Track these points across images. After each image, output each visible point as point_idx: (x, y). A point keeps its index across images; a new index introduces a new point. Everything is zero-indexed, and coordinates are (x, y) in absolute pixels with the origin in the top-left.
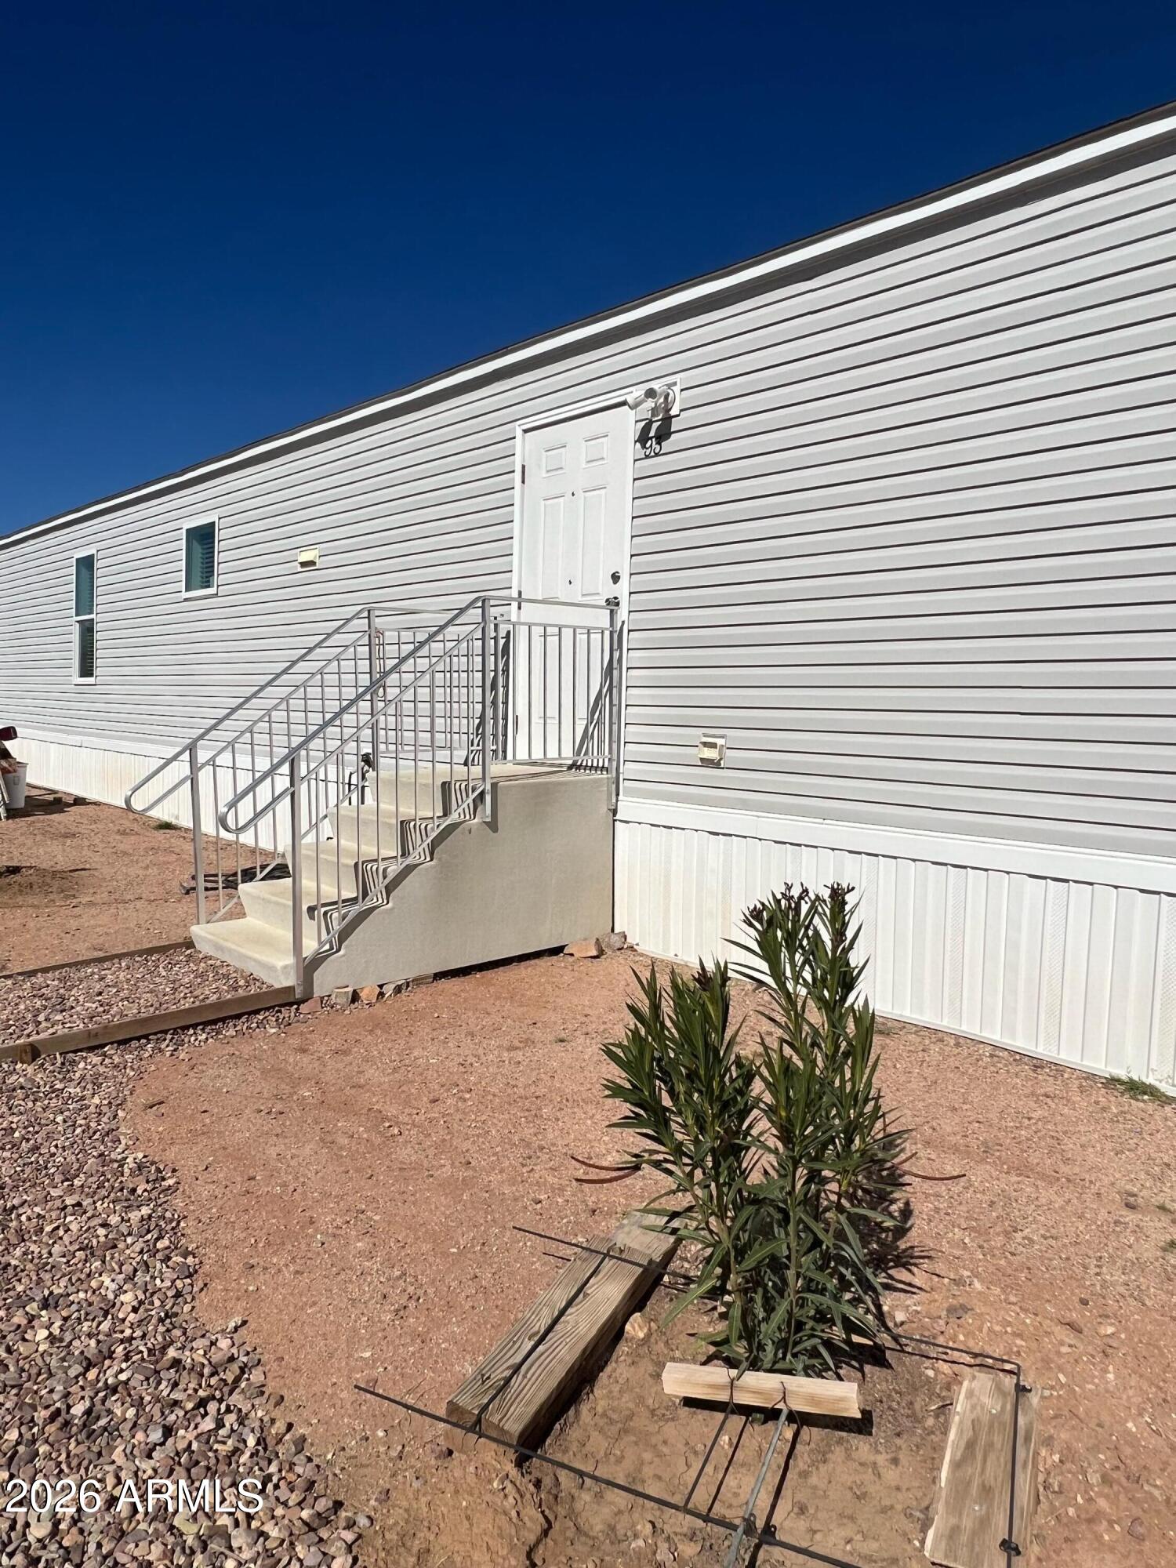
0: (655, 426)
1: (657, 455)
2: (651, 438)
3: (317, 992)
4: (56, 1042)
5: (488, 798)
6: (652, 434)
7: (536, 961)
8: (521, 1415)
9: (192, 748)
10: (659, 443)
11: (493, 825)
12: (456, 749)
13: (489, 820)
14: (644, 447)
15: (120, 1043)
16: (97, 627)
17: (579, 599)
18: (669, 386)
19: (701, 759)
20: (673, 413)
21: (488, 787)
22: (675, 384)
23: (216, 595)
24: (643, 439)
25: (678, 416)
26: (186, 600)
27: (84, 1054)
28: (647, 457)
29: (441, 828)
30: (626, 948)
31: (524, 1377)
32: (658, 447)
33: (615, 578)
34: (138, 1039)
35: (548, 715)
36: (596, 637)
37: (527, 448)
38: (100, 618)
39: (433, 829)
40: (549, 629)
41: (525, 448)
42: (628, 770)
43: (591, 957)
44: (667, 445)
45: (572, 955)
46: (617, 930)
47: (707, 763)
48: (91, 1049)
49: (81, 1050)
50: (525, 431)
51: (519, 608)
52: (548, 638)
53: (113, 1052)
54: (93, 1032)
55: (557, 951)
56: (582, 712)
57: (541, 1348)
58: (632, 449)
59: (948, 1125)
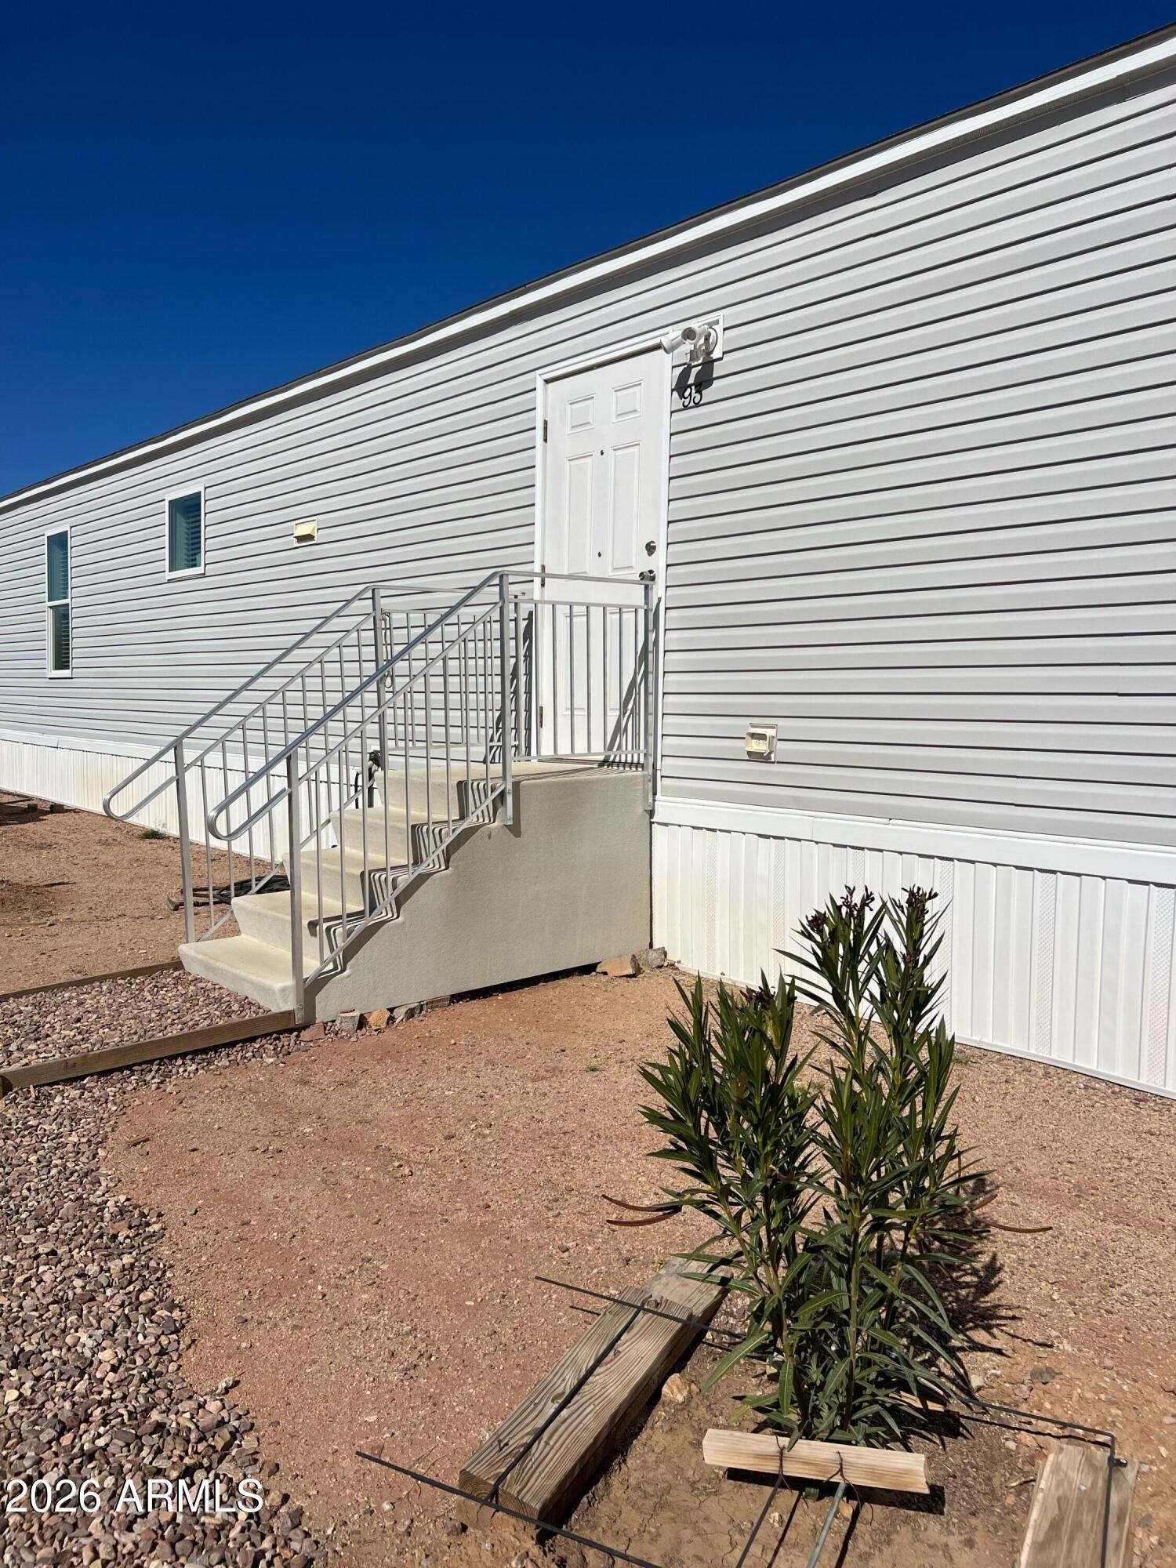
0: (695, 371)
1: (697, 405)
2: (690, 386)
3: (321, 1016)
4: (28, 1073)
5: (509, 799)
6: (691, 381)
7: (565, 980)
8: (542, 1487)
9: (177, 746)
10: (699, 392)
11: (515, 829)
12: (474, 745)
13: (510, 823)
14: (682, 396)
15: (101, 1074)
16: (73, 613)
17: (610, 574)
18: (711, 325)
19: (749, 753)
20: (715, 355)
21: (509, 787)
22: (717, 322)
23: (203, 575)
24: (680, 387)
25: (721, 359)
26: (170, 581)
27: (61, 1087)
28: (686, 408)
29: (457, 832)
30: (666, 965)
31: (547, 1443)
32: (698, 396)
33: (650, 549)
34: (121, 1070)
35: (575, 706)
36: (628, 617)
37: (549, 400)
38: (76, 602)
39: (447, 834)
40: (576, 609)
41: (548, 401)
42: (666, 766)
43: (627, 976)
44: (708, 394)
45: (605, 973)
46: (656, 946)
47: (755, 757)
48: (69, 1081)
49: (57, 1083)
50: (547, 381)
51: (543, 585)
52: (575, 620)
53: (92, 1084)
54: (71, 1063)
55: (588, 969)
56: (614, 701)
57: (564, 1413)
58: (667, 399)
59: (1034, 1166)
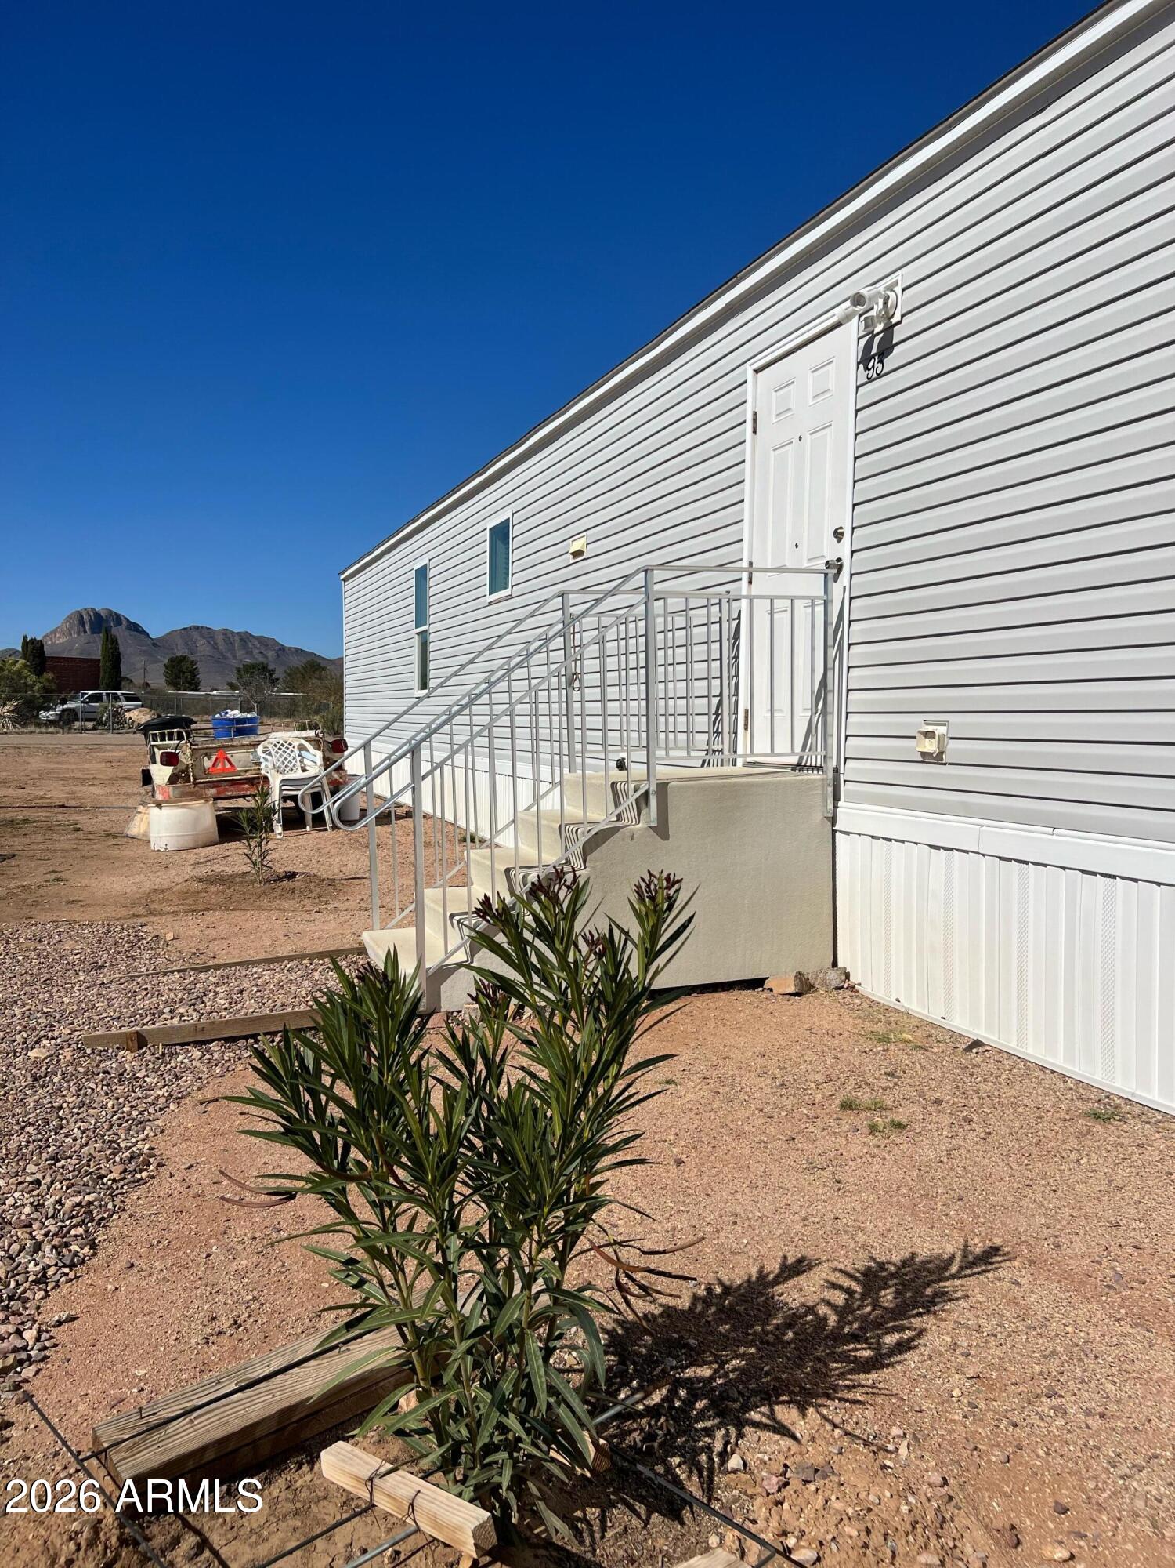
0: (877, 339)
1: (880, 376)
2: (873, 357)
4: (165, 1032)
5: (653, 801)
6: (874, 351)
7: (722, 994)
10: (881, 361)
11: (662, 830)
13: (654, 825)
14: (867, 369)
15: (227, 1040)
16: (431, 638)
17: (805, 565)
18: (891, 288)
19: (923, 754)
20: (894, 321)
21: (653, 788)
22: (896, 283)
23: (511, 597)
24: (865, 360)
25: (899, 323)
26: (491, 604)
27: (190, 1048)
28: (870, 380)
29: (593, 832)
30: (845, 985)
32: (880, 365)
33: (838, 535)
34: (246, 1038)
35: (776, 707)
38: (433, 628)
39: (583, 833)
40: (778, 604)
41: (758, 391)
42: (849, 770)
43: (791, 994)
44: (890, 362)
45: (771, 990)
46: (840, 965)
47: (927, 758)
48: (198, 1044)
49: (188, 1044)
50: (757, 371)
51: (750, 582)
52: (776, 616)
53: (216, 1048)
54: (199, 1027)
55: (756, 984)
56: (804, 699)
57: (239, 1395)
58: (852, 373)
